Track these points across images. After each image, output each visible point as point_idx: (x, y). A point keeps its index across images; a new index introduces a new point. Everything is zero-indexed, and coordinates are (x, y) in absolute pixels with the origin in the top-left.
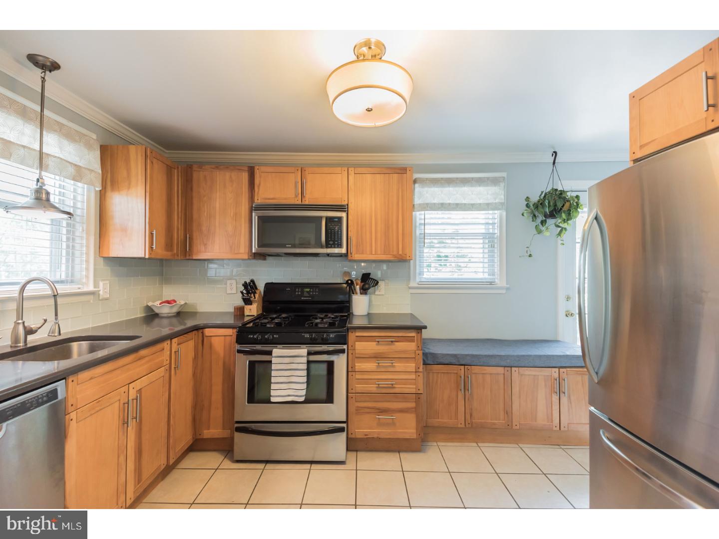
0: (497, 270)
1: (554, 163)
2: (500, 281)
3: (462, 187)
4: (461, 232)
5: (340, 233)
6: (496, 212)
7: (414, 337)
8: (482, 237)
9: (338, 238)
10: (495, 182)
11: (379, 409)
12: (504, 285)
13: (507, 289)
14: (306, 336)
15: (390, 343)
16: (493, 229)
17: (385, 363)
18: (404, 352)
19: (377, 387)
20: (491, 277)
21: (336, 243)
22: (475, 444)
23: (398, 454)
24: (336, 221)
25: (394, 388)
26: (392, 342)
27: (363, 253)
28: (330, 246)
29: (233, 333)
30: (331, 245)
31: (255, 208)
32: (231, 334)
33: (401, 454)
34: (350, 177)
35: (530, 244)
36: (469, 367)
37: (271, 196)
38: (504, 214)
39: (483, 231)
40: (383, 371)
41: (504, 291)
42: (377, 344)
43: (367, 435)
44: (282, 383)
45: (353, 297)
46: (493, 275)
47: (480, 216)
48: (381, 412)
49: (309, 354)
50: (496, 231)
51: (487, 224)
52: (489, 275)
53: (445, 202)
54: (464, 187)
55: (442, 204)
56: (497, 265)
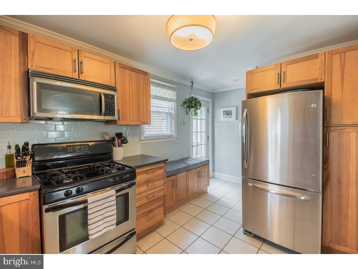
0: (173, 130)
1: (192, 86)
2: (175, 135)
3: (163, 89)
4: (160, 111)
5: (113, 106)
6: (173, 103)
7: (163, 166)
8: (166, 114)
9: (112, 109)
10: (174, 89)
11: (147, 212)
12: (176, 136)
13: (177, 138)
14: (110, 181)
15: (153, 172)
16: (172, 111)
17: (151, 184)
18: (159, 175)
19: (147, 200)
20: (171, 133)
21: (111, 112)
22: (177, 210)
23: (155, 232)
24: (110, 97)
25: (155, 196)
26: (154, 171)
27: (125, 121)
28: (106, 114)
29: (30, 196)
30: (108, 114)
31: (31, 73)
32: (28, 198)
33: (156, 231)
34: (117, 69)
35: (184, 118)
36: (177, 175)
37: (48, 66)
38: (176, 104)
39: (167, 111)
40: (150, 189)
41: (176, 139)
42: (147, 175)
43: (142, 230)
44: (99, 221)
45: (114, 149)
46: (172, 132)
47: (166, 104)
48: (149, 213)
49: (117, 191)
50: (173, 112)
51: (169, 108)
52: (170, 132)
53: (157, 95)
54: (164, 89)
55: (156, 96)
56: (173, 127)
